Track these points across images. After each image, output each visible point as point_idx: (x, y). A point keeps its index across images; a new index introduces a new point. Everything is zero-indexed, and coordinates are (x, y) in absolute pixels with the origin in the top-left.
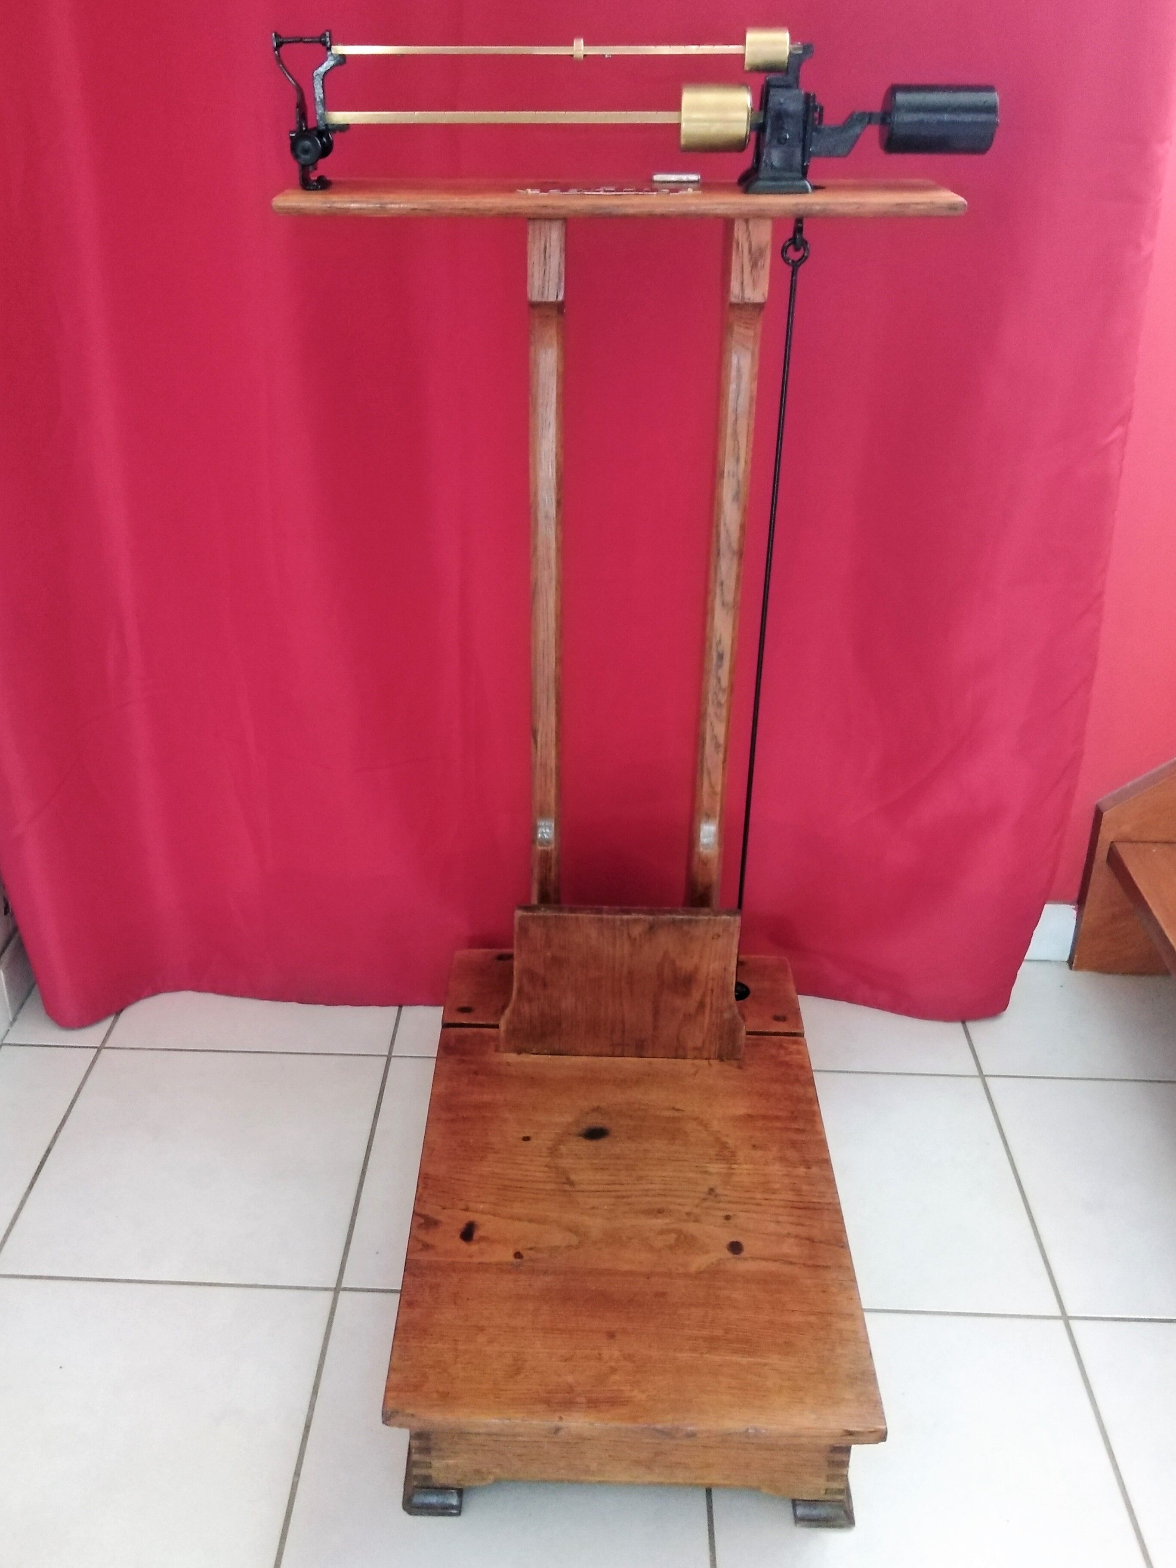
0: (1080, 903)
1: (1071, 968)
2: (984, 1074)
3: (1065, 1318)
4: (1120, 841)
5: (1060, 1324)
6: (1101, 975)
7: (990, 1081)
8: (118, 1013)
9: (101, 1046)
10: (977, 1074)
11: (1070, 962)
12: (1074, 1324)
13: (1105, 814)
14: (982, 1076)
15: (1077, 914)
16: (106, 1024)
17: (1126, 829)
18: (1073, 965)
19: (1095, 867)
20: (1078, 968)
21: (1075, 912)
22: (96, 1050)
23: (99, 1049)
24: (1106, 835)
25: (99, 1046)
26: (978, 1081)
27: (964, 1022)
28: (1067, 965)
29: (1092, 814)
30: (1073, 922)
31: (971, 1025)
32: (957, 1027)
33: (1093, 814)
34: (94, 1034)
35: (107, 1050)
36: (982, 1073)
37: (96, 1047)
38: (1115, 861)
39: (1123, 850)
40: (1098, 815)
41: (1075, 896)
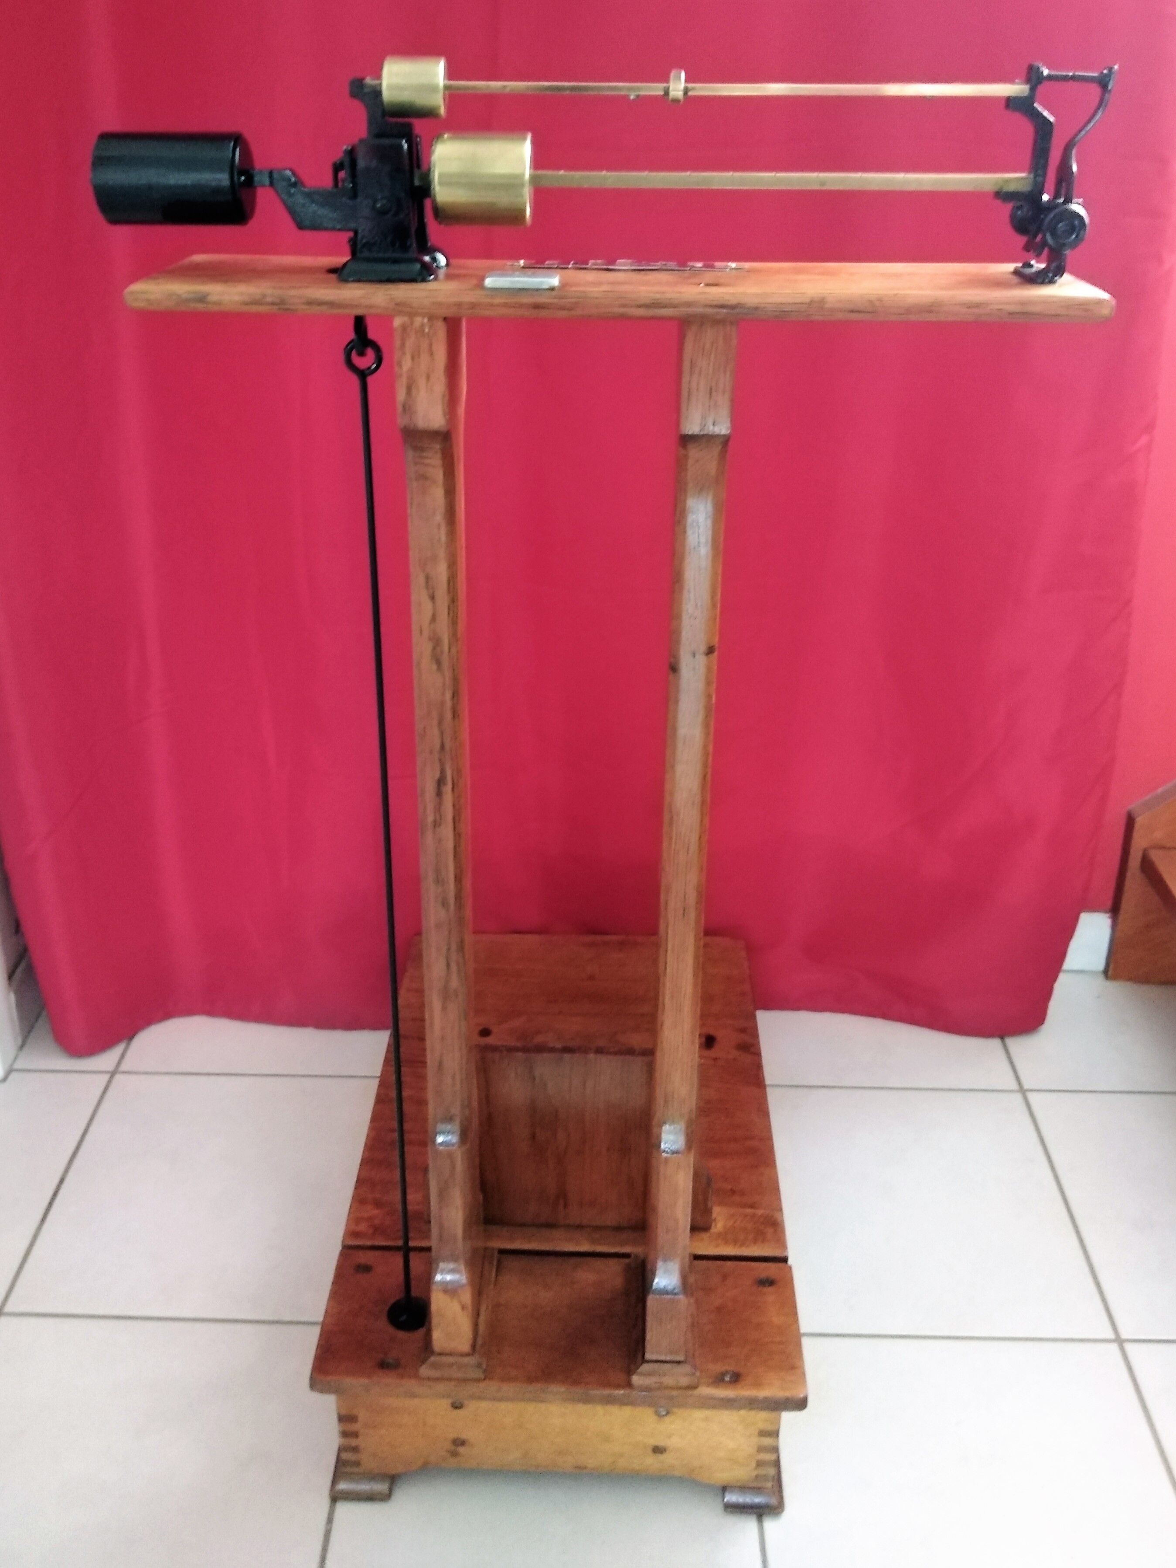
0: (1115, 911)
1: (1107, 978)
2: (1025, 1088)
3: (1120, 1341)
4: (1153, 848)
5: (1114, 1347)
6: (1136, 985)
7: (1031, 1096)
8: (129, 1036)
9: (114, 1071)
10: (1017, 1089)
11: (1106, 972)
12: (1128, 1347)
13: (1137, 820)
14: (1022, 1091)
15: (1112, 922)
17: (1158, 835)
18: (1110, 975)
19: (1129, 874)
20: (1115, 978)
21: (1110, 921)
22: (109, 1075)
23: (113, 1074)
24: (1139, 842)
25: (112, 1071)
26: (1018, 1097)
27: (1002, 1038)
28: (1103, 977)
29: (1123, 822)
30: (1108, 932)
31: (1010, 1041)
32: (996, 1042)
33: (1125, 821)
34: (106, 1060)
35: (121, 1074)
36: (1023, 1087)
37: (106, 1072)
38: (1148, 868)
39: (1156, 857)
40: (1130, 822)
41: (1109, 904)
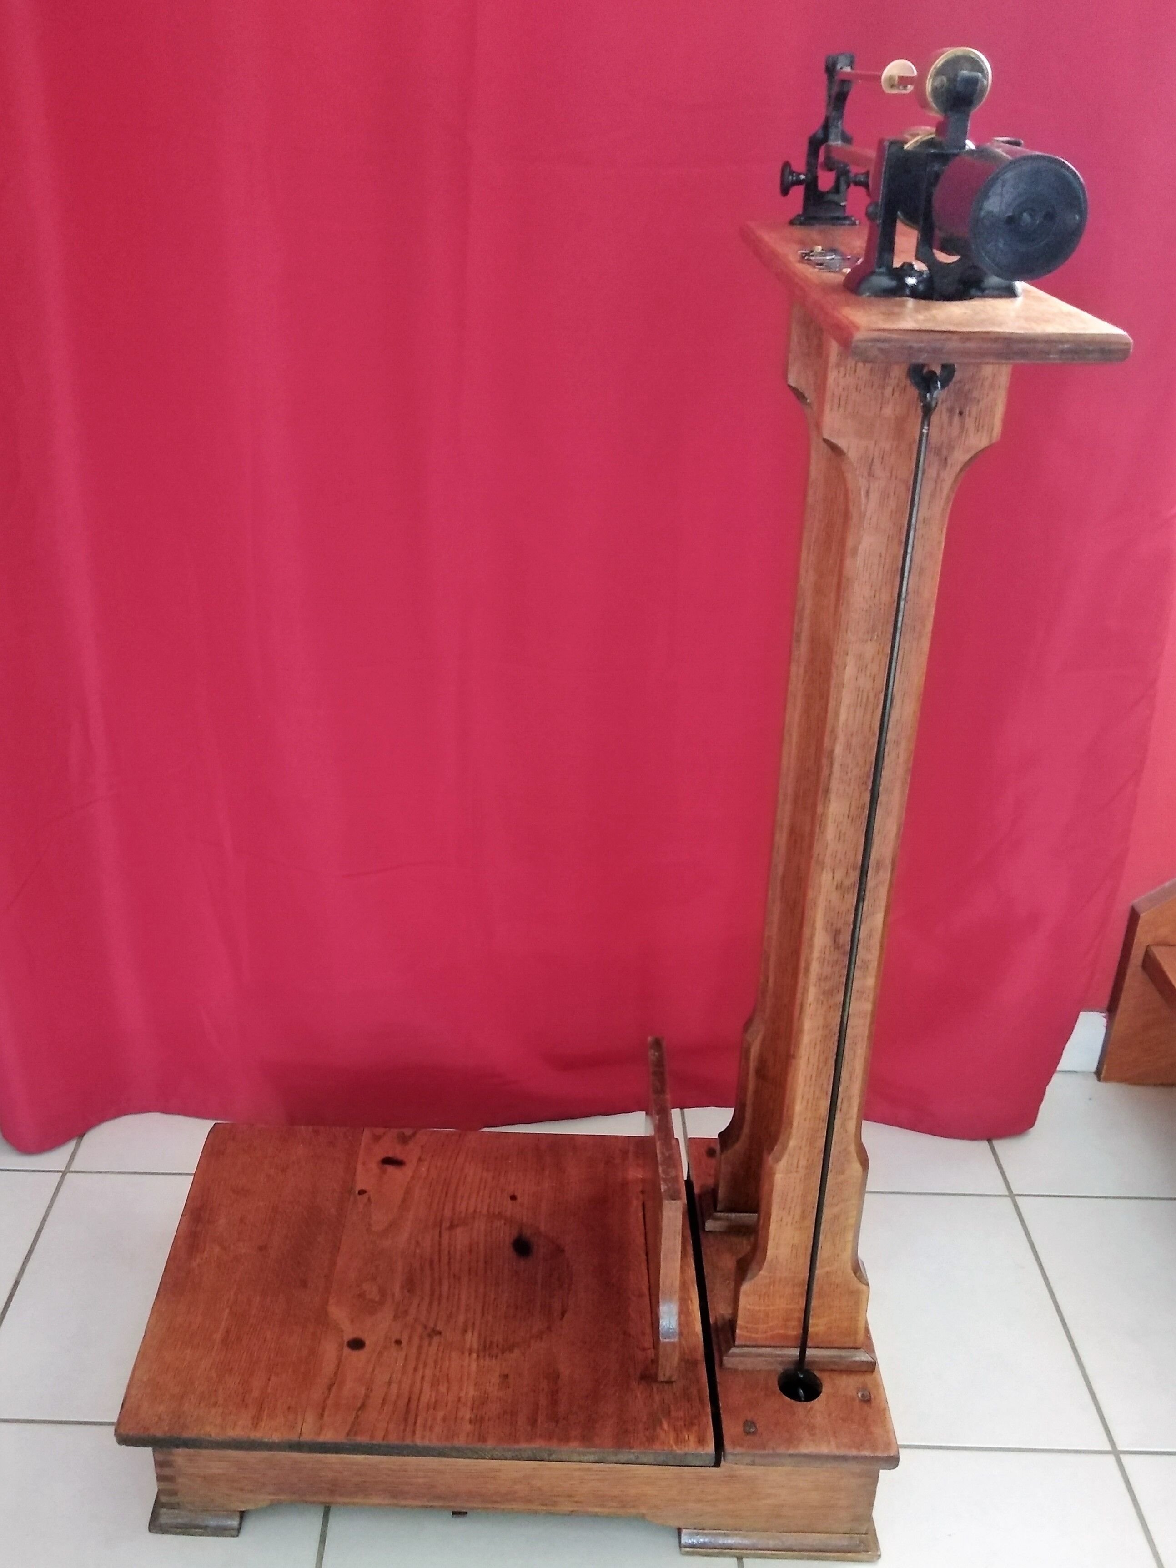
0: (1111, 1010)
1: (1099, 1079)
2: (1015, 1192)
3: (1116, 1453)
4: (1158, 944)
5: (1111, 1459)
6: (1130, 1087)
7: (1021, 1201)
8: (81, 1135)
9: (65, 1170)
10: (1007, 1193)
11: (1098, 1073)
12: (1125, 1459)
13: (1141, 916)
14: (1012, 1195)
15: (1107, 1022)
16: (71, 1146)
17: (1164, 932)
18: (1102, 1076)
19: (1130, 972)
20: (1107, 1079)
21: (1105, 1020)
22: (61, 1174)
23: (64, 1173)
24: (1142, 938)
25: (63, 1169)
26: (1008, 1201)
27: (989, 1140)
28: (1095, 1077)
30: (1103, 1031)
31: (998, 1144)
32: (984, 1144)
33: (1127, 915)
34: (57, 1158)
35: (72, 1174)
36: (1012, 1192)
37: (60, 1171)
38: (1151, 966)
39: (1160, 953)
40: (1134, 917)
41: (1106, 1003)
